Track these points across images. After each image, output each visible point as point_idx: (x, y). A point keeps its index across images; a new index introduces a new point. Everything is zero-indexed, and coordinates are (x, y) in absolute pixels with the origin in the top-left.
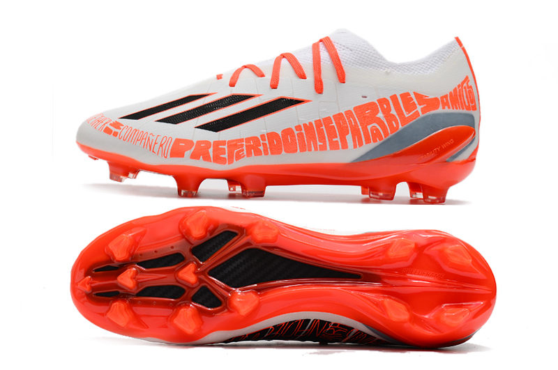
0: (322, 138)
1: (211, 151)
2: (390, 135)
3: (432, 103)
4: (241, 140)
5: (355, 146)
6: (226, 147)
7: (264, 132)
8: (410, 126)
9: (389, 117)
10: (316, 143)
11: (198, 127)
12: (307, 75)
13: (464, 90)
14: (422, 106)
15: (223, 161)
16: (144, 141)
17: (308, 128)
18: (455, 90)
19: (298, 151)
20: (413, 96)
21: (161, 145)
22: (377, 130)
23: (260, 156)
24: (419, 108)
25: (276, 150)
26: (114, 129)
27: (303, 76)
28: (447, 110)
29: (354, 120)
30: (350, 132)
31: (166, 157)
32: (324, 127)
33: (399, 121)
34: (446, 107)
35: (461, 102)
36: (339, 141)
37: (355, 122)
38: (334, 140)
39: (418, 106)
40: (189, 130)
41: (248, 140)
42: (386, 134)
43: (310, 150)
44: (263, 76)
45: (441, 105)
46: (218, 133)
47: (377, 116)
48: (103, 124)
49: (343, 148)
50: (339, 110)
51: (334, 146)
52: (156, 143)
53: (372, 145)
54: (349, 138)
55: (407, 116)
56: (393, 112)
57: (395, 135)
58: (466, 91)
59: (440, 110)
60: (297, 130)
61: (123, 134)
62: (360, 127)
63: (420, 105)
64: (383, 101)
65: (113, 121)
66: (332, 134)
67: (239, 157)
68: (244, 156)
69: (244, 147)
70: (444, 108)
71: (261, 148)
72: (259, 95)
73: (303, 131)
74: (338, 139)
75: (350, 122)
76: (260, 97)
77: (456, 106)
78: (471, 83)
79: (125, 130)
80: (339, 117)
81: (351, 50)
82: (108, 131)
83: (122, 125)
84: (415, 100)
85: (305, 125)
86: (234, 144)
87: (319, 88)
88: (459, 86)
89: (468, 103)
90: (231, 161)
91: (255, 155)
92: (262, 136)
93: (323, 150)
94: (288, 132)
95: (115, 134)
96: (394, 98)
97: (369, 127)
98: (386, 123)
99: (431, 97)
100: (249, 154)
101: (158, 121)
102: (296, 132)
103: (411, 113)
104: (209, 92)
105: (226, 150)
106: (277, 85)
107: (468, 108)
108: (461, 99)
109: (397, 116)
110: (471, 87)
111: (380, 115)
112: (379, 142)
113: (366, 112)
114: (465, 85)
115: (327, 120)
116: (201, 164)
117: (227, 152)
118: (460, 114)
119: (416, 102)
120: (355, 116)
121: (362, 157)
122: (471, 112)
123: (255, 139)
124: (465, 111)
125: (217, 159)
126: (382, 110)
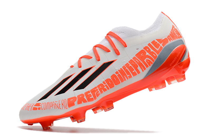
0: (128, 73)
1: (85, 97)
2: (155, 60)
3: (165, 41)
4: (96, 88)
5: (143, 71)
6: (91, 93)
7: (104, 80)
8: (161, 54)
9: (151, 53)
10: (127, 76)
11: (75, 90)
12: (110, 50)
13: (174, 31)
14: (162, 44)
15: (92, 100)
16: (54, 106)
17: (121, 71)
18: (171, 32)
19: (121, 82)
20: (156, 41)
21: (63, 104)
22: (149, 60)
23: (106, 91)
24: (161, 45)
25: (112, 86)
26: (37, 107)
27: (109, 51)
28: (172, 41)
29: (138, 60)
30: (138, 65)
31: (67, 109)
32: (127, 68)
33: (156, 53)
34: (171, 40)
35: (175, 36)
36: (136, 71)
37: (139, 61)
38: (133, 72)
39: (160, 44)
40: (71, 93)
41: (98, 86)
42: (153, 61)
43: (125, 80)
44: (91, 58)
45: (169, 40)
46: (85, 89)
47: (146, 55)
48: (31, 107)
49: (138, 74)
50: (130, 59)
51: (135, 74)
52: (60, 105)
53: (149, 67)
54: (139, 68)
55: (158, 50)
56: (152, 50)
57: (157, 59)
58: (175, 31)
59: (169, 42)
60: (117, 74)
61: (43, 107)
62: (141, 62)
63: (161, 43)
64: (145, 48)
65: (35, 104)
66: (132, 70)
67: (98, 95)
68: (100, 94)
69: (98, 90)
70: (170, 41)
71: (105, 87)
72: (94, 66)
73: (119, 73)
74: (135, 71)
75: (136, 62)
76: (95, 66)
77: (174, 38)
78: (175, 27)
79: (43, 105)
80: (131, 61)
81: (123, 33)
82: (35, 109)
83: (40, 104)
84: (158, 42)
85: (119, 70)
86: (93, 91)
87: (118, 53)
88: (172, 30)
89: (178, 35)
90: (95, 98)
91: (104, 91)
92: (104, 82)
93: (130, 78)
94: (113, 76)
95: (39, 109)
96: (149, 45)
97: (145, 60)
98: (151, 56)
99: (163, 39)
100: (102, 92)
101: (56, 95)
102: (117, 75)
103: (159, 48)
104: (72, 74)
105: (91, 94)
106: (100, 59)
107: (179, 38)
108: (175, 35)
109: (154, 52)
110: (176, 29)
111: (147, 54)
112: (152, 65)
113: (141, 55)
114: (174, 29)
115: (127, 65)
116: (83, 105)
117: (92, 95)
118: (177, 41)
119: (159, 43)
120: (137, 58)
121: (147, 74)
122: (181, 39)
123: (101, 85)
124: (178, 39)
125: (90, 100)
126: (147, 51)
